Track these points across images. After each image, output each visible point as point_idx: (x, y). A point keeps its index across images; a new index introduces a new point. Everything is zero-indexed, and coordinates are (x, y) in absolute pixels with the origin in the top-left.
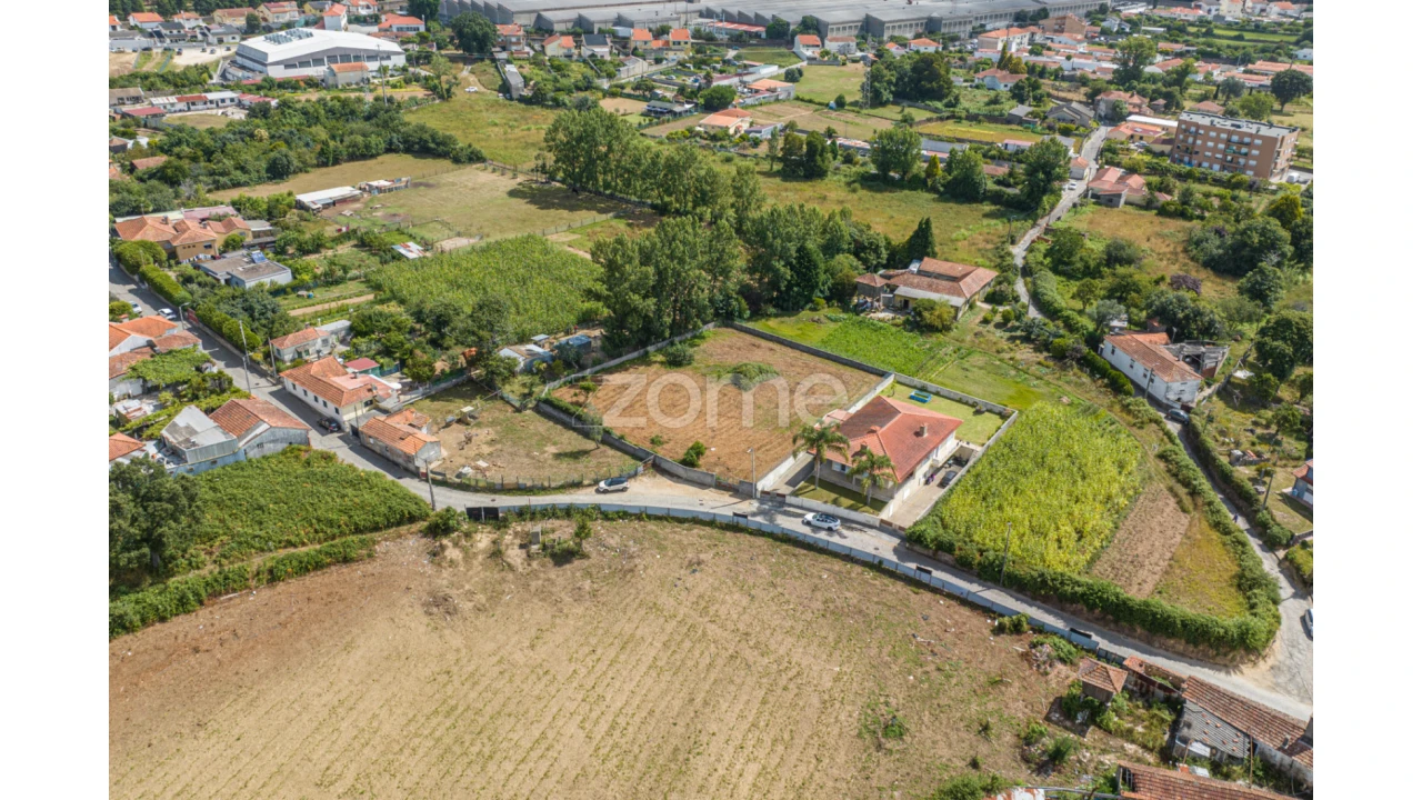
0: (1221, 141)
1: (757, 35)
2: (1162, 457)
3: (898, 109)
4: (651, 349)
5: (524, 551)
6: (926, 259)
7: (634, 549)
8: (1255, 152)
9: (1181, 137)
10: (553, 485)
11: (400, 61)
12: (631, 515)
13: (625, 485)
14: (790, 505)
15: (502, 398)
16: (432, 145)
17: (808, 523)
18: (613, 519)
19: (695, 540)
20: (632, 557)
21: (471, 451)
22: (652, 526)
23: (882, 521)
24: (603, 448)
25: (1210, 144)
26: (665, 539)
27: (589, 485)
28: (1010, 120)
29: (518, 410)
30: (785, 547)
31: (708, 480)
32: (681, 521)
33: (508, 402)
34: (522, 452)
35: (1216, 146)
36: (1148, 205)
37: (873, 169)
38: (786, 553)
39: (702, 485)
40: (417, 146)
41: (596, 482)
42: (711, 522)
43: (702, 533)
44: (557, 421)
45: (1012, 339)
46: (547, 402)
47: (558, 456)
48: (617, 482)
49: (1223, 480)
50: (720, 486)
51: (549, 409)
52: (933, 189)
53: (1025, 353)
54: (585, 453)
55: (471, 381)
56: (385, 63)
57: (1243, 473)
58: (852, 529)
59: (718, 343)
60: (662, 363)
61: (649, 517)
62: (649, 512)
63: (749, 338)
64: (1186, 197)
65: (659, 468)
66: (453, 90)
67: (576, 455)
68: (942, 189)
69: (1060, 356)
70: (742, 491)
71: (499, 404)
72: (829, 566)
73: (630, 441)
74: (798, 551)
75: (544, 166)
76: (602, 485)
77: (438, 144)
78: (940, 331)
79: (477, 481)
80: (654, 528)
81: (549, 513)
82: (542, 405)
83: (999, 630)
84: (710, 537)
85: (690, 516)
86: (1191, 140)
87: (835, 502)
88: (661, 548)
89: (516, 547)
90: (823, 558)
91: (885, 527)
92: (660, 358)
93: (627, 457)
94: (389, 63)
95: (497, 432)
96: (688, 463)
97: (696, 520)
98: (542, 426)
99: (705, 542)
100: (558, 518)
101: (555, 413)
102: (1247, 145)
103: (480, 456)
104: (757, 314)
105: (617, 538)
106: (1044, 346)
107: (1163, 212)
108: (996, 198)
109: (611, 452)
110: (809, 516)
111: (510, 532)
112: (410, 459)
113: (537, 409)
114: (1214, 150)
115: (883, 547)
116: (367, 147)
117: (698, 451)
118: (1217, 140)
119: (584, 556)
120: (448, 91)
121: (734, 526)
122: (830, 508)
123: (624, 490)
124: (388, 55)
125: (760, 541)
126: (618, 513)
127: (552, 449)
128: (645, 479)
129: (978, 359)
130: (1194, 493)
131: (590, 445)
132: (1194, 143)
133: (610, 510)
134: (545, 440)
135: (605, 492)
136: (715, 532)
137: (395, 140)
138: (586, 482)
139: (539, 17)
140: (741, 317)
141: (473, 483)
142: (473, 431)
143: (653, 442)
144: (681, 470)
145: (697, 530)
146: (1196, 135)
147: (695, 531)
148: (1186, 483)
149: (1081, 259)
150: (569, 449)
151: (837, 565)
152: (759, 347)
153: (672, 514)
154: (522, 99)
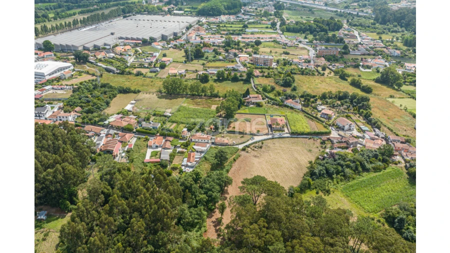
1: (140, 43)
2: (305, 116)
5: (256, 149)
6: (250, 95)
8: (269, 62)
9: (255, 60)
10: (246, 141)
11: (72, 68)
14: (274, 134)
17: (279, 135)
21: (230, 140)
28: (220, 60)
29: (226, 134)
30: (280, 139)
34: (236, 139)
36: (263, 76)
37: (216, 78)
39: (262, 135)
42: (270, 139)
45: (272, 105)
48: (253, 138)
49: (313, 116)
50: (264, 135)
52: (229, 80)
53: (275, 106)
57: (314, 115)
58: (284, 134)
59: (237, 116)
63: (239, 114)
64: (268, 74)
65: (255, 135)
67: (242, 137)
68: (231, 80)
69: (280, 106)
70: (268, 134)
71: (223, 134)
75: (160, 91)
76: (251, 139)
78: (262, 106)
79: (238, 144)
81: (252, 144)
83: (309, 139)
90: (285, 138)
91: (287, 133)
93: (250, 135)
95: (229, 137)
97: (268, 139)
98: (232, 135)
99: (272, 141)
102: (267, 60)
103: (232, 141)
104: (237, 110)
106: (277, 105)
107: (266, 77)
108: (242, 80)
109: (247, 135)
111: (251, 147)
112: (227, 143)
115: (289, 135)
118: (262, 60)
121: (272, 139)
122: (279, 133)
123: (255, 139)
125: (277, 139)
126: (259, 141)
127: (238, 137)
128: (255, 137)
129: (271, 109)
130: (312, 119)
131: (243, 135)
138: (249, 140)
139: (84, 47)
142: (226, 138)
146: (258, 59)
148: (310, 118)
149: (268, 89)
150: (240, 136)
153: (265, 139)
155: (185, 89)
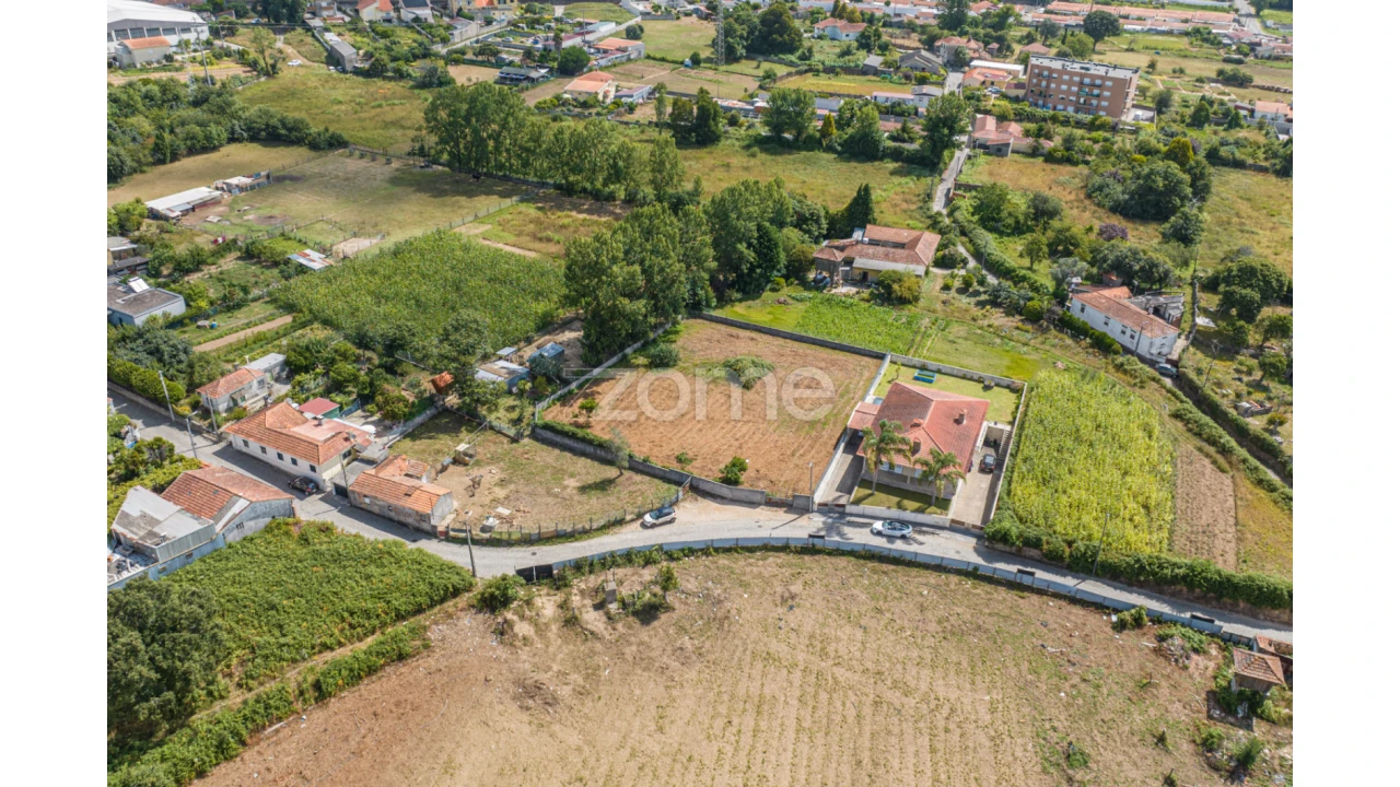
0: (1074, 84)
2: (1177, 416)
3: (755, 64)
4: (628, 351)
5: (601, 612)
6: (869, 226)
7: (717, 592)
8: (1107, 94)
9: (1035, 81)
10: (595, 526)
12: (697, 551)
13: (673, 515)
14: (852, 515)
15: (492, 428)
16: (283, 132)
17: (879, 533)
18: (678, 559)
19: (775, 570)
20: (720, 602)
21: (483, 496)
22: (723, 560)
23: (953, 521)
24: (627, 474)
25: (1064, 87)
26: (744, 574)
27: (632, 520)
28: (865, 71)
29: (514, 440)
30: (870, 564)
31: (758, 498)
32: (751, 550)
33: (500, 432)
34: (541, 490)
35: (1069, 88)
36: (1034, 153)
37: (764, 131)
38: (874, 571)
39: (752, 504)
40: (263, 133)
41: (640, 516)
42: (784, 547)
43: (779, 561)
44: (564, 448)
45: (981, 304)
46: (547, 427)
47: (583, 489)
48: (662, 513)
49: (1241, 433)
50: (771, 503)
51: (549, 435)
52: (830, 149)
53: (998, 318)
54: (611, 482)
55: (446, 411)
56: (185, 36)
57: (1256, 424)
58: (924, 533)
59: (693, 336)
60: (645, 366)
61: (717, 550)
62: (716, 545)
63: (723, 328)
64: (1068, 143)
65: (698, 490)
66: (279, 66)
67: (603, 486)
68: (839, 148)
69: (1034, 318)
70: (797, 505)
71: (489, 435)
72: (925, 581)
73: (657, 463)
74: (885, 567)
75: (422, 148)
76: (648, 518)
77: (290, 130)
78: (910, 302)
79: (510, 534)
80: (726, 562)
81: (607, 561)
82: (538, 431)
84: (790, 565)
85: (760, 544)
86: (1044, 83)
87: (899, 506)
88: (745, 585)
89: (591, 610)
90: (914, 571)
91: (957, 527)
92: (642, 360)
93: (656, 481)
94: (191, 36)
95: (503, 470)
96: (730, 481)
98: (548, 456)
99: (787, 572)
100: (618, 566)
101: (558, 439)
102: (1099, 86)
103: (496, 501)
104: (723, 301)
105: (692, 580)
106: (1013, 309)
107: (1050, 158)
108: (896, 155)
109: (638, 478)
110: (878, 525)
111: (575, 591)
112: (424, 518)
113: (534, 436)
114: (1069, 92)
115: (962, 549)
116: (208, 138)
117: (738, 465)
118: (1070, 83)
119: (669, 609)
120: (273, 66)
121: (809, 549)
122: (895, 513)
123: (672, 521)
124: (186, 28)
125: (842, 562)
126: (682, 550)
127: (572, 483)
128: (687, 505)
129: (956, 329)
130: (1225, 451)
131: (611, 472)
132: (1048, 86)
133: (672, 548)
134: (559, 474)
135: (653, 526)
136: (792, 558)
137: (237, 128)
138: (628, 518)
140: (708, 306)
141: (505, 537)
142: (475, 472)
143: (679, 460)
144: (725, 490)
145: (774, 559)
146: (1049, 79)
147: (771, 559)
148: (1212, 441)
149: (1010, 214)
150: (591, 480)
151: (933, 578)
152: (738, 337)
153: (741, 544)
154: (357, 72)
155: (526, 154)
